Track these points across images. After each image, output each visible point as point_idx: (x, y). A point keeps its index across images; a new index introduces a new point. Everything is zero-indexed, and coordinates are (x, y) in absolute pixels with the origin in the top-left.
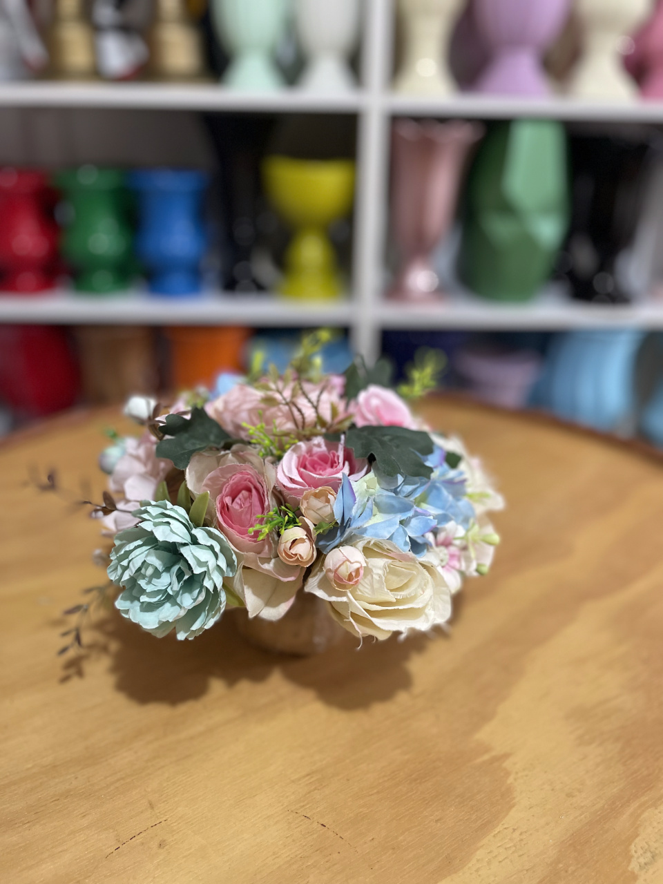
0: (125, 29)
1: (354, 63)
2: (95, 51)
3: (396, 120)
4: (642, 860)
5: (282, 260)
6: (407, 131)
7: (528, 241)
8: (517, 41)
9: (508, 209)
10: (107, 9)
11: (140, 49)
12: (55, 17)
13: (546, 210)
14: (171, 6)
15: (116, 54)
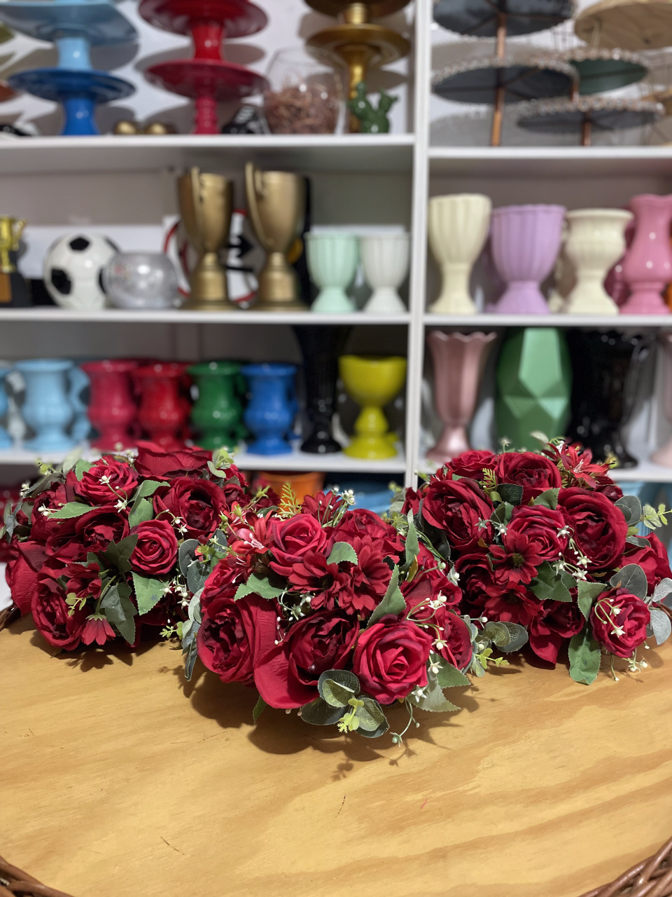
0: (245, 270)
1: (403, 293)
2: (226, 286)
3: (429, 330)
4: (486, 766)
5: (351, 430)
8: (523, 278)
10: (233, 259)
11: (254, 283)
12: (200, 266)
13: (551, 394)
14: (277, 259)
15: (239, 286)
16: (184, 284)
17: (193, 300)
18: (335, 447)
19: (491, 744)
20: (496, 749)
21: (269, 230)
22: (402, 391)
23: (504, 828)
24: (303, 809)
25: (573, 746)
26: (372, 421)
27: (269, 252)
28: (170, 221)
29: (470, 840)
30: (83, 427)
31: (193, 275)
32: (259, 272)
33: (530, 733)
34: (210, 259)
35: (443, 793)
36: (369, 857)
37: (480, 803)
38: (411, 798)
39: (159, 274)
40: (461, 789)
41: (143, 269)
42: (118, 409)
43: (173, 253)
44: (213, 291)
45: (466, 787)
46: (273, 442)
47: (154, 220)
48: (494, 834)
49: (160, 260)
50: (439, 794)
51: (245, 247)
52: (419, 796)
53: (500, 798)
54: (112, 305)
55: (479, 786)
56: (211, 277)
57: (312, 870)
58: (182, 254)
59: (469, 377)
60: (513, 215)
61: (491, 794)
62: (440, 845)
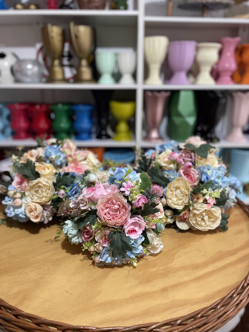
0: (71, 66)
1: (134, 76)
2: (63, 73)
3: (145, 91)
4: (177, 257)
6: (149, 94)
7: (186, 124)
9: (179, 115)
10: (66, 62)
11: (75, 72)
12: (52, 65)
13: (190, 115)
14: (84, 62)
15: (69, 73)
16: (46, 72)
17: (50, 79)
18: (108, 137)
19: (178, 249)
20: (180, 250)
21: (81, 50)
22: (134, 115)
23: (186, 278)
24: (115, 276)
25: (206, 248)
26: (123, 127)
27: (80, 59)
28: (39, 46)
29: (175, 284)
30: (9, 131)
31: (50, 69)
32: (77, 67)
33: (191, 244)
34: (56, 62)
35: (164, 267)
36: (140, 292)
37: (176, 270)
38: (152, 270)
39: (36, 69)
40: (169, 265)
41: (29, 66)
42: (23, 124)
43: (41, 59)
44: (59, 76)
45: (171, 265)
46: (85, 135)
47: (32, 45)
48: (183, 281)
49: (36, 62)
50: (162, 268)
51: (70, 57)
52: (155, 269)
53: (184, 268)
54: (17, 81)
55: (175, 264)
56: (57, 69)
57: (121, 298)
58: (45, 59)
59: (160, 109)
60: (177, 45)
61: (180, 267)
62: (165, 286)
